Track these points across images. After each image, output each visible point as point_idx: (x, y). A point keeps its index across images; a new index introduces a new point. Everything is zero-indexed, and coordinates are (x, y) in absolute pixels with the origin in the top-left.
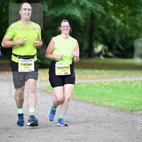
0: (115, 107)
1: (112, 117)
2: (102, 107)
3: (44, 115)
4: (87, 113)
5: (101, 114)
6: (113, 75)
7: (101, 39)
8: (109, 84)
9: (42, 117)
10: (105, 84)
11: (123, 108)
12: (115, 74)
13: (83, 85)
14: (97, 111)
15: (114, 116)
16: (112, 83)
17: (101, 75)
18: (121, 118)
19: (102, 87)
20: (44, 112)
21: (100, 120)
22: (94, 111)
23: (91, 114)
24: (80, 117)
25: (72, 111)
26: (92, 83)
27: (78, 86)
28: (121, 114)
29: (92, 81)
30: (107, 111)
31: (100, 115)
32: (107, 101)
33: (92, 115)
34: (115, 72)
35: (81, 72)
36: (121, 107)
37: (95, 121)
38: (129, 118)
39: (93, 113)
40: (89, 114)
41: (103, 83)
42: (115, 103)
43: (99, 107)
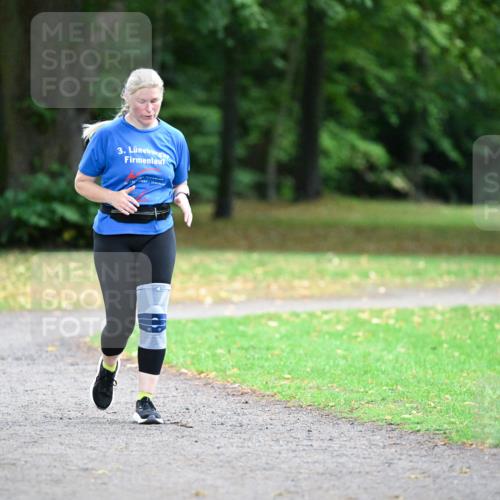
0: (419, 427)
1: (408, 474)
2: (360, 428)
3: (90, 466)
4: (291, 454)
5: (355, 459)
6: (409, 280)
7: (353, 112)
8: (392, 322)
9: (81, 473)
10: (375, 321)
11: (458, 431)
12: (417, 273)
13: (273, 324)
14: (335, 445)
15: (413, 469)
16: (404, 315)
17: (355, 278)
18: (445, 479)
19: (360, 334)
20: (93, 448)
21: (349, 488)
22: (325, 444)
23: (310, 460)
24: (258, 472)
25: (218, 448)
26: (312, 315)
27: (250, 331)
28: (449, 462)
29: (316, 307)
30: (381, 444)
31: (351, 465)
32: (383, 399)
33: (315, 462)
34: (421, 264)
35: (262, 264)
36: (446, 426)
37: (328, 490)
38: (484, 477)
39: (316, 457)
40: (298, 460)
41: (364, 316)
42: (417, 408)
43: (346, 427)
